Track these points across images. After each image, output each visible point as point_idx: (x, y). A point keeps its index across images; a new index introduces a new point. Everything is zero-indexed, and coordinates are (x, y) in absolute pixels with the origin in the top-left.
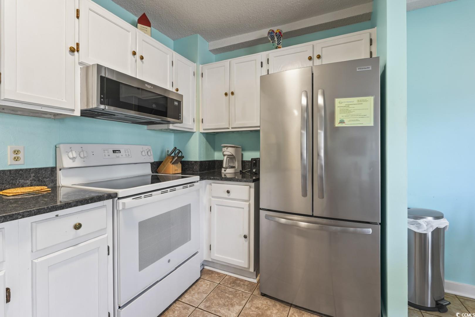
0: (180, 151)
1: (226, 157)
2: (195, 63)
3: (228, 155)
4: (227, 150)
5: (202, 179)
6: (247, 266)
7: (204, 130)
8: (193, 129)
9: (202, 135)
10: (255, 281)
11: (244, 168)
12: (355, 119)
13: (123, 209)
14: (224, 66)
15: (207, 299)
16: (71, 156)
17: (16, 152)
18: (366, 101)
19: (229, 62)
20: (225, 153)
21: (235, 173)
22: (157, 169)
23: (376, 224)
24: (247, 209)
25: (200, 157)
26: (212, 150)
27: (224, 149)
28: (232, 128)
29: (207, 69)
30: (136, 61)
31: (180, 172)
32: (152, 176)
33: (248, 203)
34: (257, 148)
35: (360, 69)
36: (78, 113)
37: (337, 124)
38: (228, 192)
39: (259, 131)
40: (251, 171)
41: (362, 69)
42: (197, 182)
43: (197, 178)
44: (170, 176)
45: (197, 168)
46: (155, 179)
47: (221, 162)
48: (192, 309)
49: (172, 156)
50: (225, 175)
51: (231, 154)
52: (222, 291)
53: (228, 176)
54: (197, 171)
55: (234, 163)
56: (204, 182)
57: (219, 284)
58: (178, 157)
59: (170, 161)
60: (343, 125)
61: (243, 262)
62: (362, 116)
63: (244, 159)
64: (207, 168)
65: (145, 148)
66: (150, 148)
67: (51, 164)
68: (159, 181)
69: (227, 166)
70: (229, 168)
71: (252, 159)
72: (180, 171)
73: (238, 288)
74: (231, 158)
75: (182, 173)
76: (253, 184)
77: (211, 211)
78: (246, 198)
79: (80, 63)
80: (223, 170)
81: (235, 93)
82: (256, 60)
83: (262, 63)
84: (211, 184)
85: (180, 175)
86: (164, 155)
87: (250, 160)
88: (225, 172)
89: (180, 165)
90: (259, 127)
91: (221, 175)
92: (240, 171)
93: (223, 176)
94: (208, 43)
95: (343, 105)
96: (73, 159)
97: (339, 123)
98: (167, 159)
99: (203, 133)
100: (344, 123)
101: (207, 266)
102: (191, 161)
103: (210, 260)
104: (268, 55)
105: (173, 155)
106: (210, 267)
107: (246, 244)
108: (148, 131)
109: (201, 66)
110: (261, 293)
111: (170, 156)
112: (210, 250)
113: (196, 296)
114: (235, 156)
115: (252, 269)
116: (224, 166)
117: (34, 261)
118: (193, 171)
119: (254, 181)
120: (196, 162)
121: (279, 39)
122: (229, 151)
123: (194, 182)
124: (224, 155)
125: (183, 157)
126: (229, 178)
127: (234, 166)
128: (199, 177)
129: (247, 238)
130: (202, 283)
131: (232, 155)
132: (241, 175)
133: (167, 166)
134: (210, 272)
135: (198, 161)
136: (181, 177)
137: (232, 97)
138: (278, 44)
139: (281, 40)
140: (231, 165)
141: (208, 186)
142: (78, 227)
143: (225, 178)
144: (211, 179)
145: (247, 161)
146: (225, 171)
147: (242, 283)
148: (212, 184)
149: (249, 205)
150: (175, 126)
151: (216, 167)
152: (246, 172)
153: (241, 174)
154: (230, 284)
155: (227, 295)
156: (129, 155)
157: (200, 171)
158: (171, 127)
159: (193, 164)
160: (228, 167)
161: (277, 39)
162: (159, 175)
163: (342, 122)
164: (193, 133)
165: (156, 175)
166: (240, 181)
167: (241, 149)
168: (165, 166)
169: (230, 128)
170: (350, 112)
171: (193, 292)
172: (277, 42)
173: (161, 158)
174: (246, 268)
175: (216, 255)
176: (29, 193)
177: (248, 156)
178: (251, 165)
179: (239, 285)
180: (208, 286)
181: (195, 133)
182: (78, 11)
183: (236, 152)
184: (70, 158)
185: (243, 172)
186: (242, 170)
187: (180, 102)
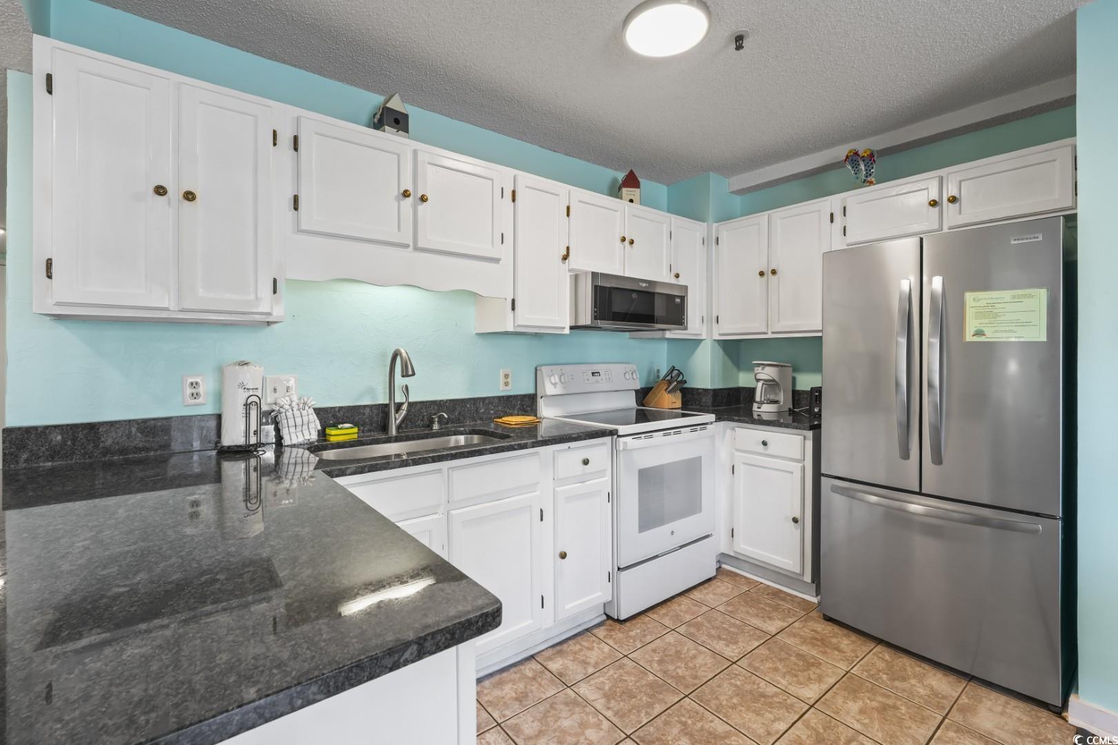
0: (680, 373)
1: (760, 384)
2: (704, 221)
3: (765, 380)
4: (762, 371)
5: (719, 419)
6: (798, 570)
7: (720, 335)
8: (701, 335)
9: (717, 344)
10: (815, 600)
11: (798, 404)
12: (1007, 329)
13: (624, 449)
14: (759, 224)
15: (728, 604)
16: (553, 382)
17: (506, 376)
18: (1030, 296)
19: (766, 216)
20: (759, 376)
21: (779, 413)
22: (644, 399)
23: (1053, 517)
24: (798, 474)
25: (713, 382)
26: (735, 369)
27: (759, 369)
28: (773, 333)
29: (726, 232)
30: (624, 248)
31: (680, 406)
32: (637, 410)
33: (801, 465)
34: (817, 367)
35: (1018, 240)
36: (567, 331)
37: (969, 338)
38: (765, 443)
39: (821, 338)
40: (810, 411)
41: (1023, 239)
42: (711, 423)
43: (712, 417)
44: (666, 412)
45: (708, 400)
46: (642, 417)
47: (752, 391)
48: (705, 609)
49: (668, 380)
50: (758, 415)
51: (771, 378)
52: (752, 600)
53: (765, 417)
54: (708, 406)
55: (776, 394)
56: (722, 424)
57: (749, 591)
58: (679, 383)
59: (665, 387)
60: (982, 339)
61: (791, 562)
62: (1022, 324)
63: (799, 387)
64: (724, 401)
65: (630, 367)
66: (634, 367)
67: (532, 391)
68: (648, 421)
69: (763, 400)
70: (767, 403)
71: (812, 388)
72: (679, 404)
73: (781, 603)
74: (772, 385)
75: (682, 409)
76: (810, 434)
77: (733, 473)
78: (798, 456)
79: (570, 271)
80: (755, 406)
81: (779, 272)
82: (819, 211)
83: (832, 215)
84: (733, 429)
85: (680, 411)
86: (652, 377)
87: (809, 389)
88: (759, 410)
89: (679, 394)
90: (821, 331)
91: (752, 415)
92: (790, 409)
93: (755, 417)
94: (727, 180)
95: (983, 303)
96: (555, 384)
97: (973, 336)
98: (659, 386)
99: (718, 341)
100: (984, 335)
101: (725, 564)
102: (698, 389)
103: (732, 554)
104: (844, 200)
105: (669, 378)
106: (732, 566)
107: (797, 533)
108: (631, 340)
109: (715, 225)
110: (824, 615)
111: (664, 380)
112: (733, 536)
113: (711, 596)
114: (780, 383)
115: (808, 578)
116: (758, 398)
117: (557, 489)
118: (701, 406)
119: (812, 428)
120: (706, 390)
121: (869, 166)
122: (768, 373)
123: (707, 424)
124: (758, 380)
125: (685, 382)
126: (767, 421)
127: (776, 399)
128: (714, 416)
129: (799, 522)
130: (719, 584)
131: (773, 380)
132: (791, 417)
133: (659, 395)
134: (732, 574)
135: (710, 390)
136: (681, 415)
137: (773, 278)
138: (867, 176)
139: (873, 168)
140: (772, 397)
141: (729, 432)
142: (586, 462)
143: (759, 420)
144: (733, 420)
145: (803, 391)
146: (759, 408)
147: (789, 598)
148: (736, 429)
149: (804, 469)
150: (674, 334)
151: (741, 400)
152: (802, 411)
153: (790, 414)
154: (767, 595)
155: (762, 606)
156: (609, 379)
157: (713, 406)
158: (668, 335)
159: (701, 393)
160: (765, 402)
161: (865, 165)
162: (646, 410)
163: (979, 333)
164: (701, 341)
165: (642, 410)
166: (787, 426)
167: (791, 369)
168: (656, 396)
169: (769, 332)
170: (996, 316)
171: (705, 591)
172: (864, 173)
173: (648, 382)
174: (797, 574)
175: (742, 546)
176: (526, 423)
177: (806, 382)
178: (811, 399)
179: (783, 599)
180: (730, 590)
181: (704, 342)
182: (568, 208)
183: (781, 374)
184: (552, 384)
185: (794, 412)
186: (794, 408)
187: (683, 298)
